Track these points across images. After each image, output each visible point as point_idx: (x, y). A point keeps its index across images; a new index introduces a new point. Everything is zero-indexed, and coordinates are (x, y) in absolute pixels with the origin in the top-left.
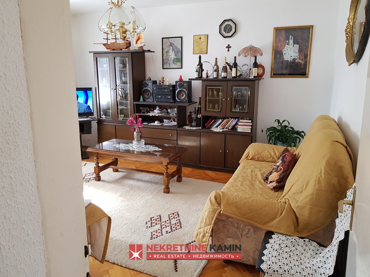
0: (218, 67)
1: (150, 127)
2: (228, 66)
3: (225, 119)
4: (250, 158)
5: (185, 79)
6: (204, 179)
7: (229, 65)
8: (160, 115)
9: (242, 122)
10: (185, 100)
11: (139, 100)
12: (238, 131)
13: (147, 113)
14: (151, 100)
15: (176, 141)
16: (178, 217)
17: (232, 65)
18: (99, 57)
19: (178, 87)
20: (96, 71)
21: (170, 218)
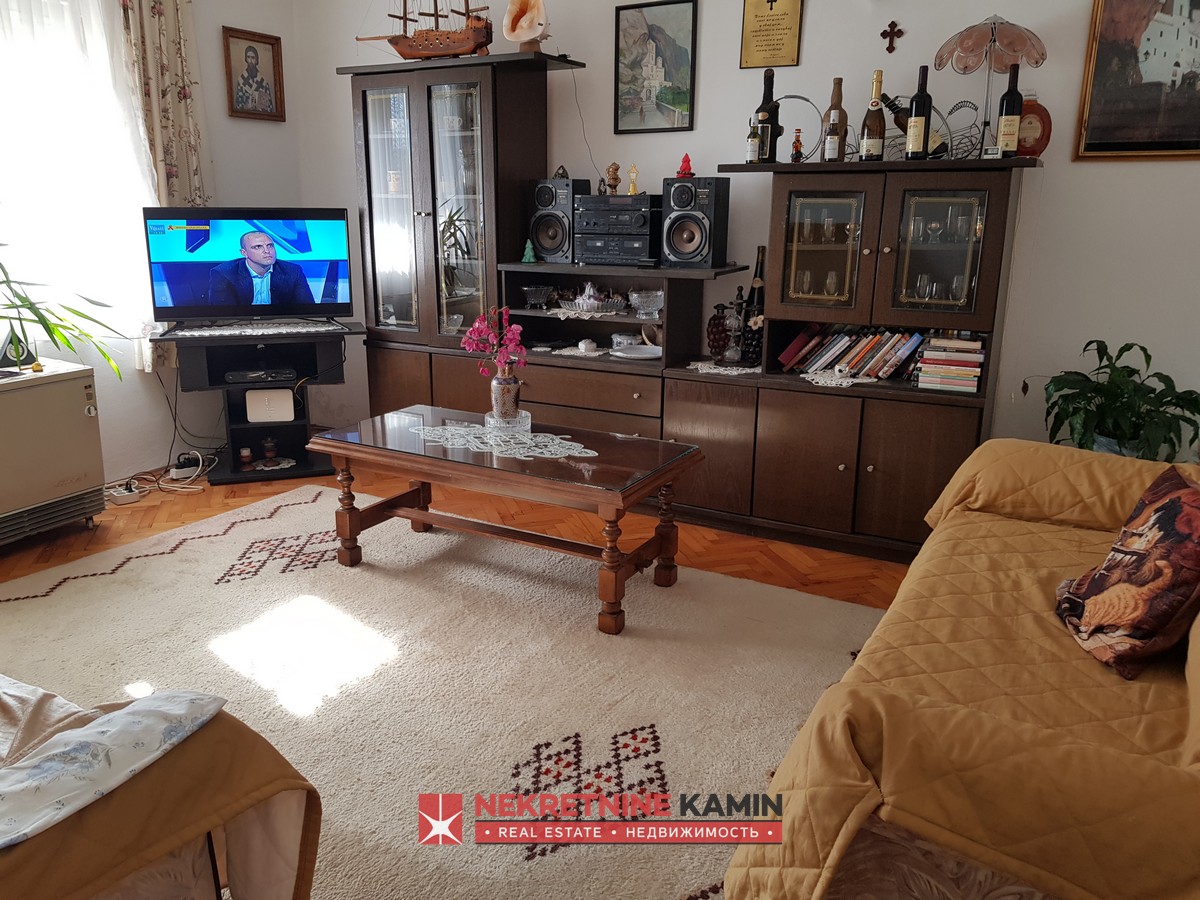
0: (843, 116)
1: (560, 362)
2: (887, 113)
3: (866, 336)
4: (977, 505)
5: (705, 169)
6: (766, 577)
7: (891, 105)
8: (598, 315)
9: (939, 348)
10: (699, 258)
11: (518, 258)
12: (921, 385)
13: (548, 309)
14: (567, 257)
15: (659, 421)
16: (654, 748)
17: (905, 104)
18: (372, 88)
19: (672, 204)
20: (362, 142)
21: (621, 751)
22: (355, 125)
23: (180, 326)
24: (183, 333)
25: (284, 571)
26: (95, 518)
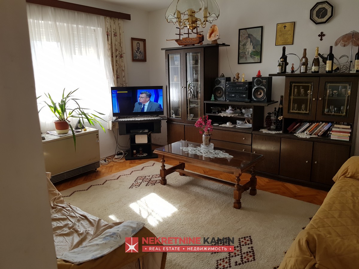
0: (307, 60)
1: (221, 128)
2: (320, 59)
3: (314, 123)
4: (349, 176)
5: (265, 74)
7: (321, 56)
8: (233, 115)
9: (337, 127)
10: (263, 100)
11: (209, 99)
12: (331, 138)
13: (218, 113)
14: (224, 99)
15: (251, 146)
16: (251, 243)
17: (326, 56)
18: (171, 54)
19: (255, 84)
20: (167, 68)
21: (241, 243)
22: (166, 64)
23: (119, 118)
24: (120, 120)
25: (146, 186)
26: (97, 169)
